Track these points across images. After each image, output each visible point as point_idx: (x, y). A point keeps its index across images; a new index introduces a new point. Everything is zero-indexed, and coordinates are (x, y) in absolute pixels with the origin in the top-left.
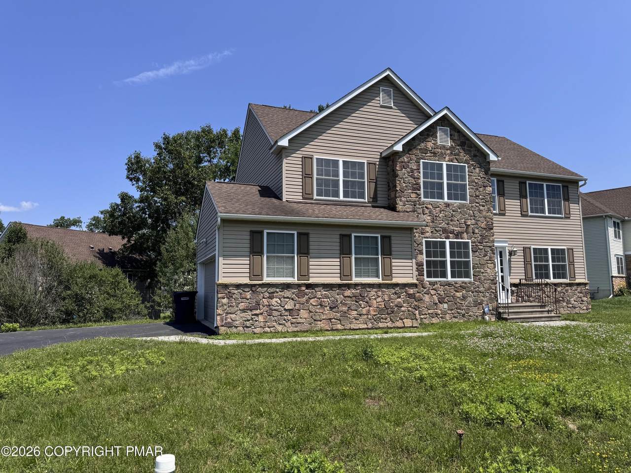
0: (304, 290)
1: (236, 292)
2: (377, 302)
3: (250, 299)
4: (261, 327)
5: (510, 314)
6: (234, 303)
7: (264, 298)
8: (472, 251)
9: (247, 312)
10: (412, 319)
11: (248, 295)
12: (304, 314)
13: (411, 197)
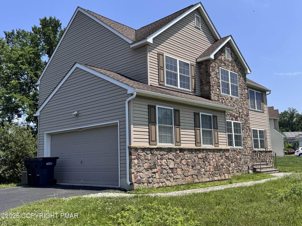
0: (178, 154)
1: (142, 154)
2: (213, 162)
3: (150, 160)
4: (157, 183)
5: (261, 169)
6: (141, 164)
7: (158, 159)
8: (242, 129)
9: (149, 171)
10: (228, 174)
11: (149, 156)
12: (179, 171)
13: (217, 91)
